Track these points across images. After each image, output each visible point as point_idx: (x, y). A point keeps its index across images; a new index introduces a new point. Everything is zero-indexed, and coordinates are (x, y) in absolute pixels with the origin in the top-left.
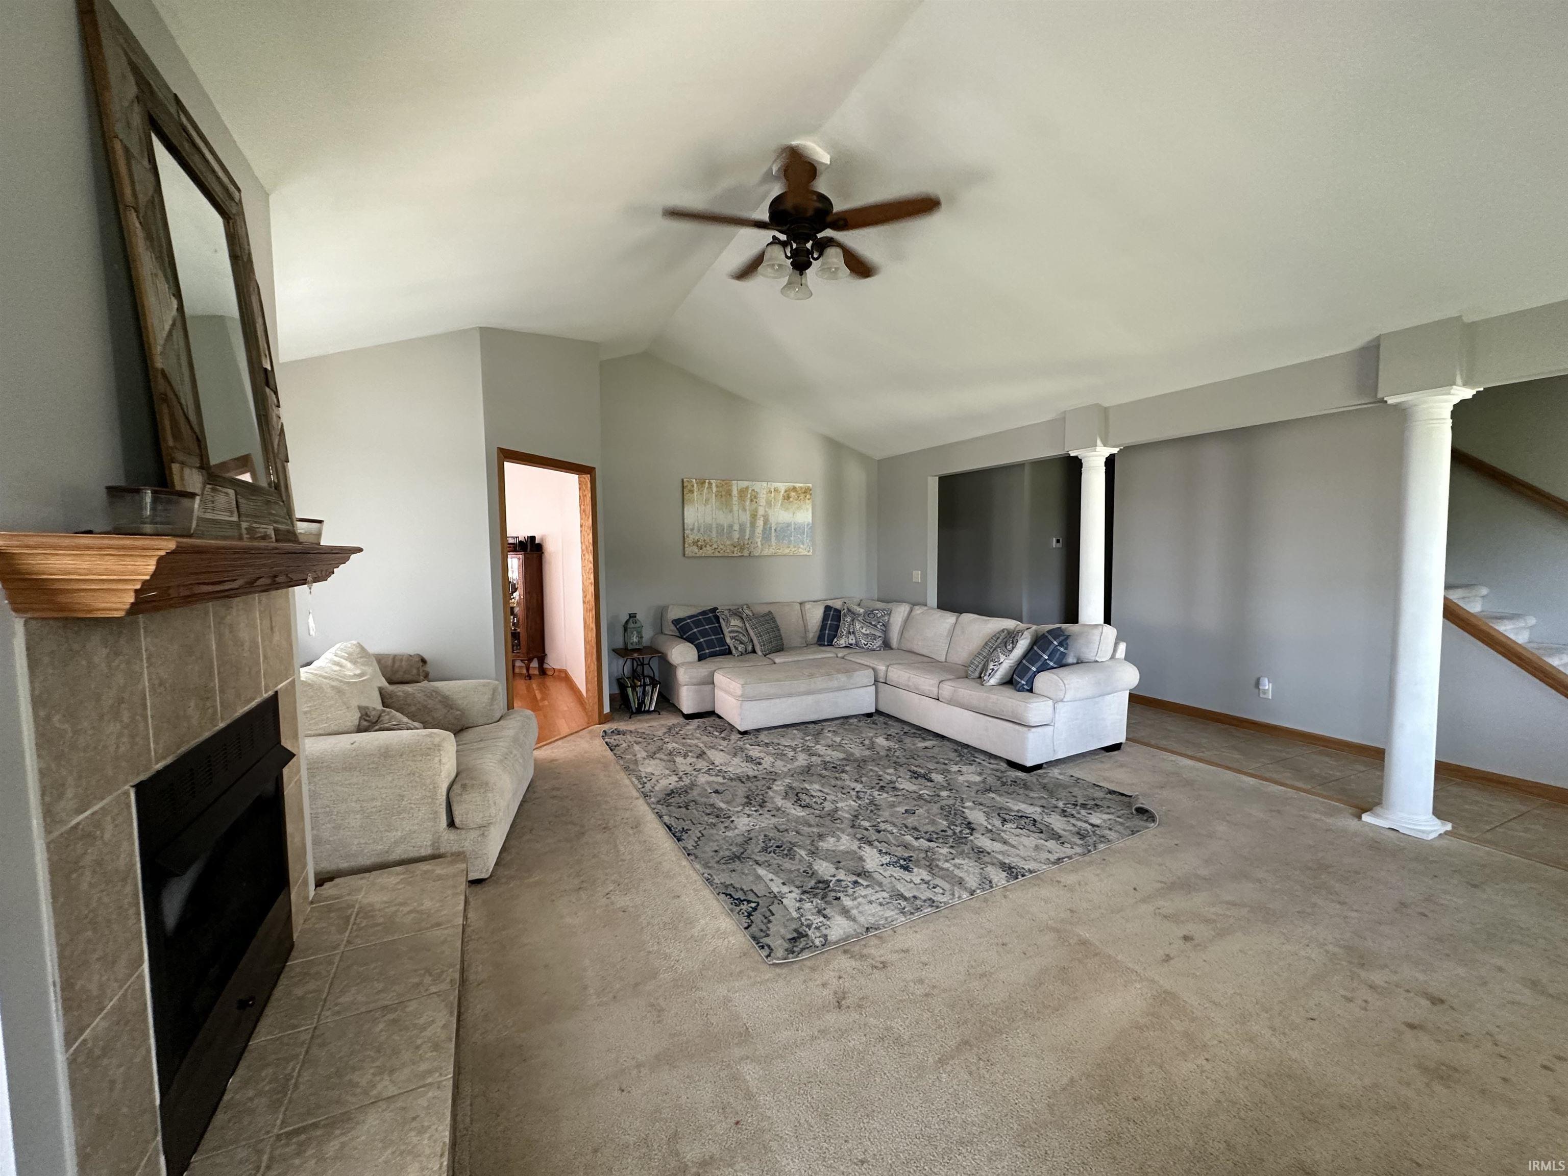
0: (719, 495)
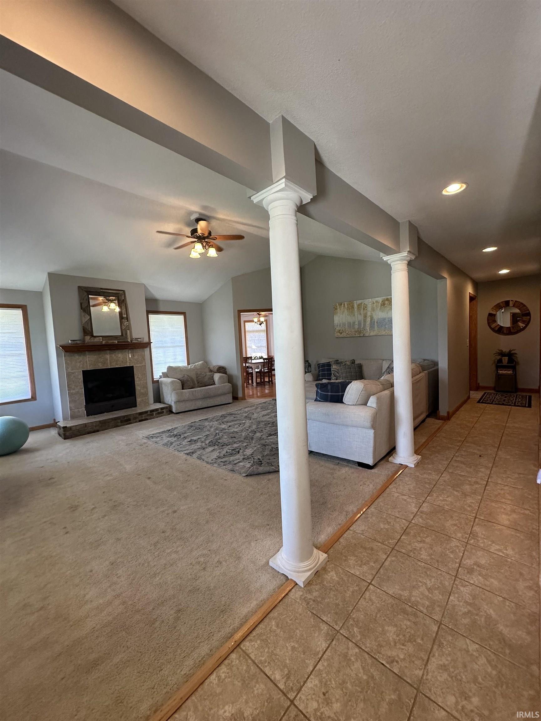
0: (348, 309)
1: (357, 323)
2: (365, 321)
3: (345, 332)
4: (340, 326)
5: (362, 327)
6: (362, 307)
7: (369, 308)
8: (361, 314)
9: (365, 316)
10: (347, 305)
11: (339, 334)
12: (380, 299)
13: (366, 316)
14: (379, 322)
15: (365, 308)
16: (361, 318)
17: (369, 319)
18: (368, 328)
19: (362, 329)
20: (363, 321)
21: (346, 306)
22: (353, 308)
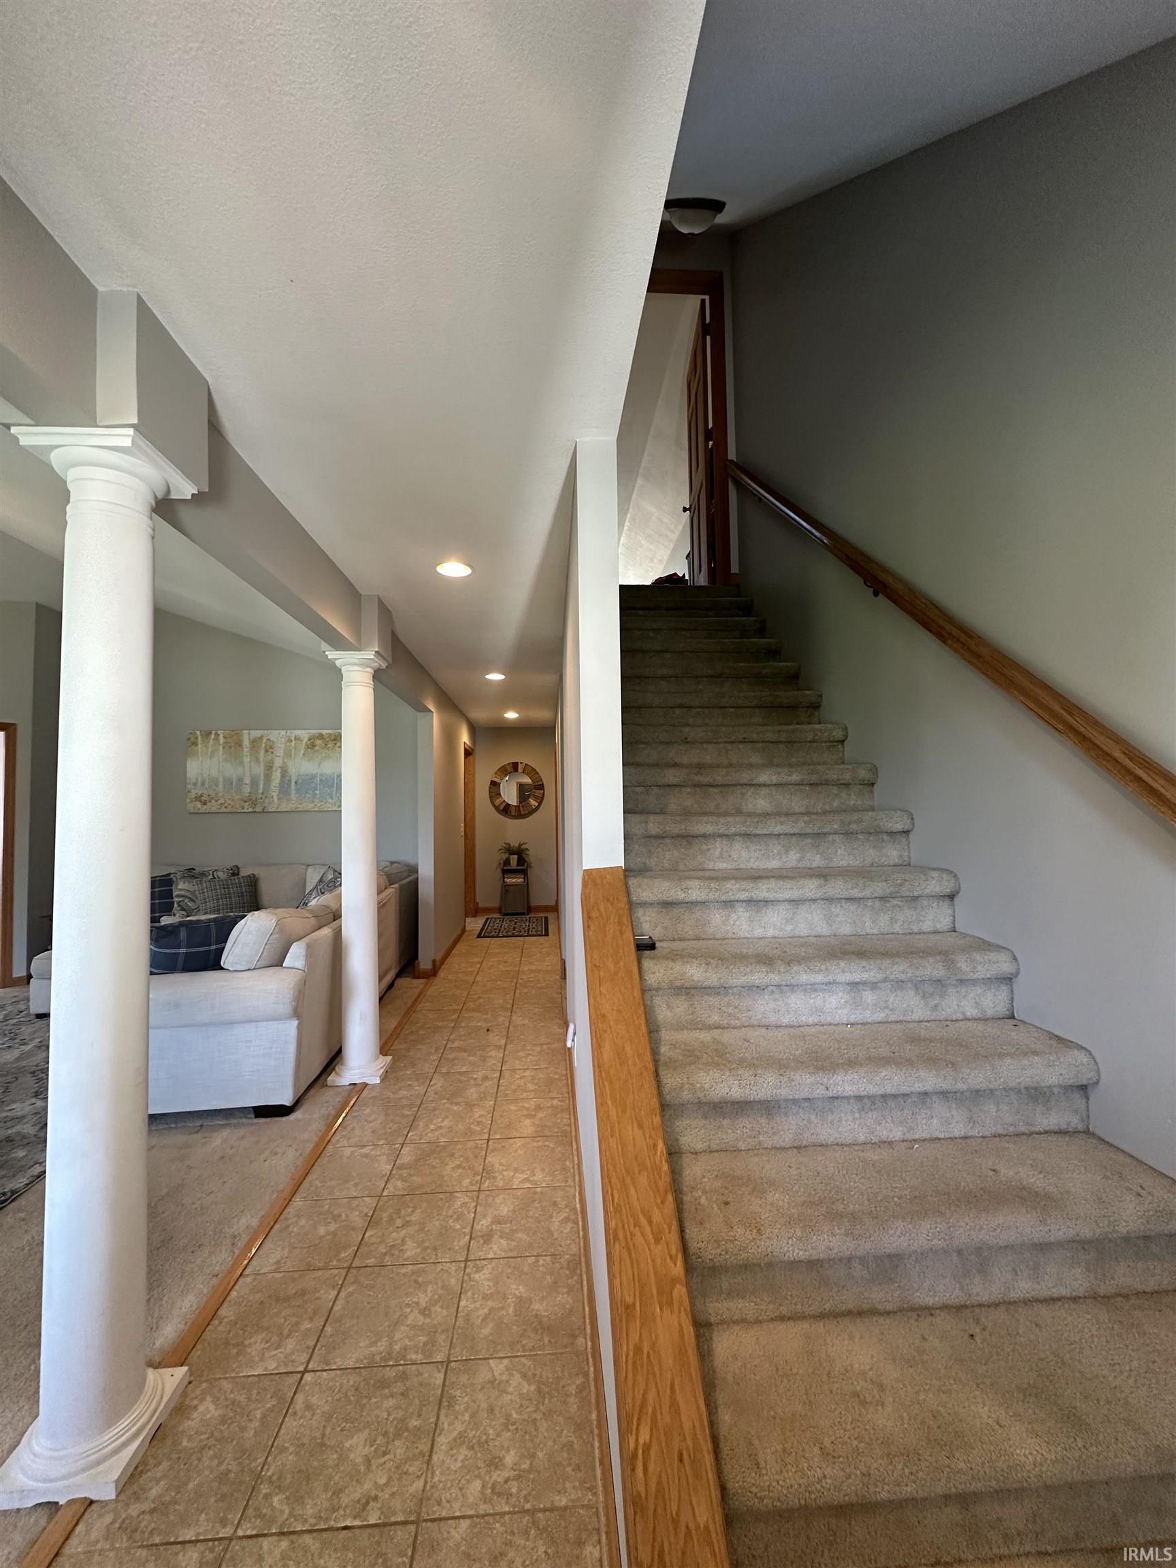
0: (226, 746)
1: (247, 780)
2: (268, 777)
3: (217, 801)
4: (203, 784)
5: (261, 791)
6: (263, 745)
7: (280, 752)
8: (257, 761)
9: (269, 768)
10: (225, 737)
11: (199, 805)
12: (305, 735)
13: (272, 767)
14: (300, 781)
15: (270, 748)
16: (259, 770)
17: (277, 775)
18: (275, 795)
19: (260, 796)
20: (262, 777)
21: (222, 740)
22: (240, 746)
